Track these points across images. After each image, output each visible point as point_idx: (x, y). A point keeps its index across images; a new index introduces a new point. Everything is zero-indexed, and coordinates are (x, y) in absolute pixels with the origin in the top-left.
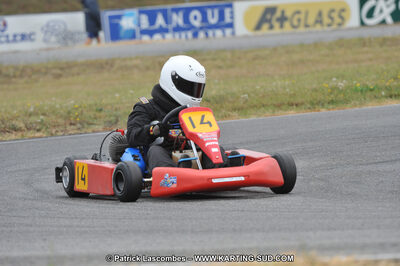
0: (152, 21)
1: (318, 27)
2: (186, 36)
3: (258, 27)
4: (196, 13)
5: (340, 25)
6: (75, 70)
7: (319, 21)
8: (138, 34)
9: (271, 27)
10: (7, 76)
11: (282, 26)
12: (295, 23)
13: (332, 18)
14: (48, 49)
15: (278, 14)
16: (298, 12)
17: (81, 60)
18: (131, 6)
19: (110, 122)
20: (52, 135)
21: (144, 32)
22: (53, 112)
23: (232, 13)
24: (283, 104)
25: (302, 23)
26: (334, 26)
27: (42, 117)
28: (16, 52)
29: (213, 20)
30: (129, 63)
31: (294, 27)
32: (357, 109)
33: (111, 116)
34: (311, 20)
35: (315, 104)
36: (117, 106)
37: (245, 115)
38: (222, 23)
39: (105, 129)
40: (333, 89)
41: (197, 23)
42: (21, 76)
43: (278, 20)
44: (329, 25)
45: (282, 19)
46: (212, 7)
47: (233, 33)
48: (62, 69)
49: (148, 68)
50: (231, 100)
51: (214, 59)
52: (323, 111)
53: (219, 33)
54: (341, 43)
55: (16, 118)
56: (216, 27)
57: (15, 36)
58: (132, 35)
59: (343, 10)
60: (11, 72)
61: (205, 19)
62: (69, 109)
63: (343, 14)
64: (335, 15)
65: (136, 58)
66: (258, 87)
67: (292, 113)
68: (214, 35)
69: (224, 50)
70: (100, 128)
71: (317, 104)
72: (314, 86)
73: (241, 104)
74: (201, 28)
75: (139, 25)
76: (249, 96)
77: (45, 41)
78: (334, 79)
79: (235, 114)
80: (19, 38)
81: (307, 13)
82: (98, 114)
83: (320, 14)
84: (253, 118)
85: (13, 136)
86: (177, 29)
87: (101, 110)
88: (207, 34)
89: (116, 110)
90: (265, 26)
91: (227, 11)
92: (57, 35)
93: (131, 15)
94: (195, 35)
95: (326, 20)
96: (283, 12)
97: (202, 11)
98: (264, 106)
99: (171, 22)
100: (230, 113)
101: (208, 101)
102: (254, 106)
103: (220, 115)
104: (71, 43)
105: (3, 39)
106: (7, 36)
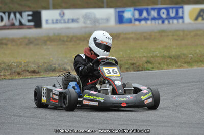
0: (141, 14)
2: (158, 23)
3: (196, 19)
4: (163, 11)
8: (133, 21)
9: (203, 19)
10: (63, 41)
14: (86, 28)
18: (130, 6)
21: (136, 20)
23: (183, 11)
28: (69, 28)
29: (173, 14)
30: (128, 36)
36: (121, 59)
37: (191, 66)
38: (177, 16)
41: (164, 16)
42: (71, 41)
46: (173, 8)
47: (183, 22)
49: (138, 39)
50: (183, 57)
51: (173, 35)
53: (175, 21)
55: (66, 64)
56: (174, 18)
57: (69, 20)
58: (130, 21)
60: (65, 39)
61: (168, 14)
65: (132, 33)
66: (198, 51)
68: (173, 22)
69: (178, 31)
73: (189, 60)
74: (166, 19)
75: (134, 16)
76: (193, 56)
77: (84, 23)
79: (185, 65)
80: (70, 21)
84: (195, 68)
86: (154, 19)
88: (169, 22)
89: (121, 61)
90: (200, 19)
91: (180, 10)
92: (90, 20)
93: (130, 11)
94: (163, 22)
97: (167, 9)
98: (201, 61)
99: (150, 15)
100: (183, 65)
101: (171, 58)
102: (196, 62)
103: (177, 65)
104: (97, 25)
105: (62, 21)
106: (64, 20)
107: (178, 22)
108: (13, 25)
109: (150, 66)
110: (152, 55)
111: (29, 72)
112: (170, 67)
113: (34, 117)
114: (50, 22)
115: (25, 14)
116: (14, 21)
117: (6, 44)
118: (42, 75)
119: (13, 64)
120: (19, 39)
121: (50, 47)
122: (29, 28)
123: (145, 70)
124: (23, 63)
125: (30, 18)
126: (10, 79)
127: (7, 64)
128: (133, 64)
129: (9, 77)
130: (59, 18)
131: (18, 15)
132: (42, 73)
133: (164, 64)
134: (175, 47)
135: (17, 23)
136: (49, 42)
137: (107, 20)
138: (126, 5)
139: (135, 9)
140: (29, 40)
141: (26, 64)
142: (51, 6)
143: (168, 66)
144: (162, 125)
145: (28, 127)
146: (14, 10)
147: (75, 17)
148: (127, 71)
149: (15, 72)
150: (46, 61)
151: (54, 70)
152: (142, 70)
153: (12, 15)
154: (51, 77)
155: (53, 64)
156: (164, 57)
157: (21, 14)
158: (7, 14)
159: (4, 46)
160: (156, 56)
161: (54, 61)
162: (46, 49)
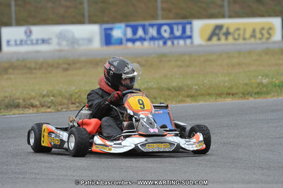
0: (135, 32)
1: (253, 40)
2: (159, 44)
3: (210, 39)
4: (166, 27)
5: (268, 39)
6: (78, 65)
7: (253, 36)
8: (124, 41)
9: (219, 39)
10: (30, 68)
11: (226, 39)
12: (236, 36)
13: (262, 34)
14: (60, 51)
15: (224, 30)
16: (238, 29)
17: (83, 59)
18: (120, 21)
20: (58, 111)
21: (128, 40)
22: (60, 95)
23: (191, 29)
24: (223, 94)
25: (241, 37)
26: (264, 40)
27: (52, 98)
28: (38, 52)
29: (178, 33)
31: (235, 39)
32: (275, 98)
34: (248, 35)
35: (245, 94)
37: (196, 100)
38: (184, 36)
40: (259, 84)
41: (166, 35)
42: (40, 69)
43: (224, 34)
44: (260, 39)
45: (227, 34)
46: (178, 24)
47: (192, 43)
48: (69, 64)
50: (186, 89)
51: (176, 61)
52: (251, 99)
53: (181, 42)
54: (267, 52)
55: (34, 98)
56: (179, 38)
57: (37, 40)
58: (120, 42)
59: (270, 29)
60: (33, 65)
61: (172, 32)
62: (71, 93)
63: (270, 32)
64: (264, 32)
66: (206, 81)
67: (229, 100)
68: (178, 43)
69: (183, 54)
71: (248, 94)
72: (245, 82)
73: (193, 92)
74: (169, 39)
75: (125, 35)
76: (199, 87)
77: (59, 44)
78: (260, 77)
79: (188, 99)
80: (40, 42)
81: (245, 30)
83: (254, 31)
84: (201, 103)
85: (31, 111)
86: (152, 39)
88: (173, 43)
90: (215, 39)
91: (188, 27)
92: (67, 41)
93: (120, 28)
94: (165, 43)
95: (258, 35)
96: (228, 29)
97: (171, 26)
98: (209, 94)
99: (148, 34)
100: (185, 99)
101: (170, 90)
102: (202, 95)
103: (178, 100)
104: (76, 46)
105: (29, 42)
106: (32, 40)
107: (185, 43)
110: (146, 86)
114: (13, 43)
121: (12, 76)
132: (2, 110)
136: (10, 71)
137: (90, 40)
138: (115, 20)
139: (127, 26)
142: (14, 21)
147: (46, 37)
150: (7, 94)
151: (17, 106)
154: (14, 114)
155: (16, 99)
156: (161, 89)
160: (151, 88)
161: (18, 95)
162: (7, 79)
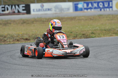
0: (88, 5)
2: (98, 10)
4: (101, 3)
6: (64, 20)
8: (83, 9)
10: (43, 21)
14: (56, 13)
17: (66, 17)
18: (81, 1)
19: (74, 36)
21: (85, 9)
23: (112, 4)
28: (46, 14)
29: (106, 5)
30: (80, 18)
33: (75, 35)
36: (77, 31)
37: (117, 35)
38: (109, 6)
39: (73, 39)
41: (101, 6)
42: (47, 21)
46: (106, 2)
47: (112, 10)
49: (86, 20)
50: (113, 30)
51: (107, 17)
53: (108, 9)
56: (107, 7)
57: (46, 9)
58: (81, 10)
61: (104, 5)
65: (83, 16)
68: (106, 10)
69: (109, 15)
70: (72, 38)
73: (116, 32)
74: (103, 8)
75: (84, 6)
77: (55, 11)
79: (114, 35)
80: (47, 10)
82: (71, 34)
86: (95, 8)
87: (72, 33)
88: (104, 10)
89: (77, 33)
91: (111, 3)
92: (59, 9)
94: (101, 10)
97: (103, 2)
99: (93, 6)
100: (112, 34)
101: (106, 30)
103: (109, 35)
104: (63, 12)
105: (42, 10)
106: (44, 9)
107: (109, 9)
108: (14, 12)
109: (94, 35)
111: (24, 40)
112: (105, 36)
113: (27, 66)
114: (35, 10)
115: (21, 6)
116: (15, 10)
117: (10, 24)
118: (32, 41)
119: (15, 35)
120: (18, 21)
121: (35, 25)
122: (23, 14)
123: (91, 38)
124: (20, 34)
125: (24, 8)
126: (13, 44)
127: (11, 35)
128: (84, 34)
129: (12, 42)
130: (40, 8)
131: (17, 7)
132: (31, 40)
133: (102, 34)
134: (108, 24)
135: (16, 12)
136: (35, 22)
137: (68, 9)
140: (23, 21)
141: (22, 35)
142: (36, 1)
143: (104, 35)
144: (101, 69)
145: (24, 71)
146: (15, 4)
147: (49, 8)
148: (80, 38)
149: (15, 40)
150: (33, 33)
152: (89, 38)
153: (13, 7)
155: (37, 35)
156: (101, 30)
157: (18, 6)
158: (10, 6)
159: (9, 25)
160: (97, 30)
161: (38, 33)
162: (33, 26)
